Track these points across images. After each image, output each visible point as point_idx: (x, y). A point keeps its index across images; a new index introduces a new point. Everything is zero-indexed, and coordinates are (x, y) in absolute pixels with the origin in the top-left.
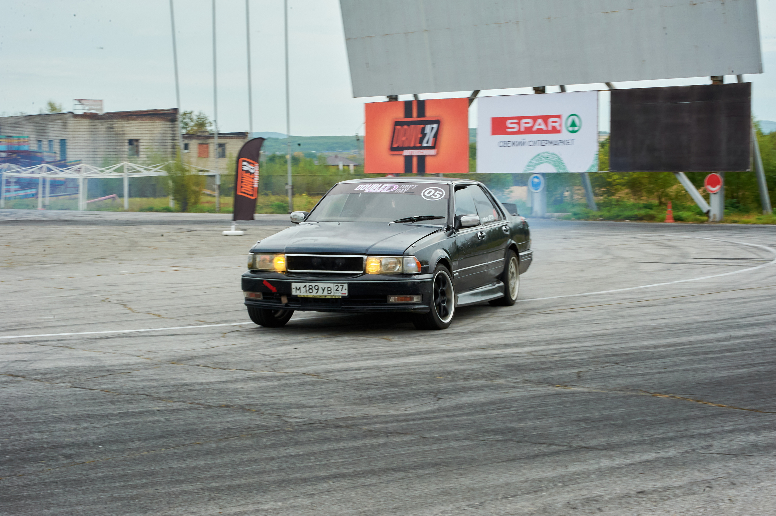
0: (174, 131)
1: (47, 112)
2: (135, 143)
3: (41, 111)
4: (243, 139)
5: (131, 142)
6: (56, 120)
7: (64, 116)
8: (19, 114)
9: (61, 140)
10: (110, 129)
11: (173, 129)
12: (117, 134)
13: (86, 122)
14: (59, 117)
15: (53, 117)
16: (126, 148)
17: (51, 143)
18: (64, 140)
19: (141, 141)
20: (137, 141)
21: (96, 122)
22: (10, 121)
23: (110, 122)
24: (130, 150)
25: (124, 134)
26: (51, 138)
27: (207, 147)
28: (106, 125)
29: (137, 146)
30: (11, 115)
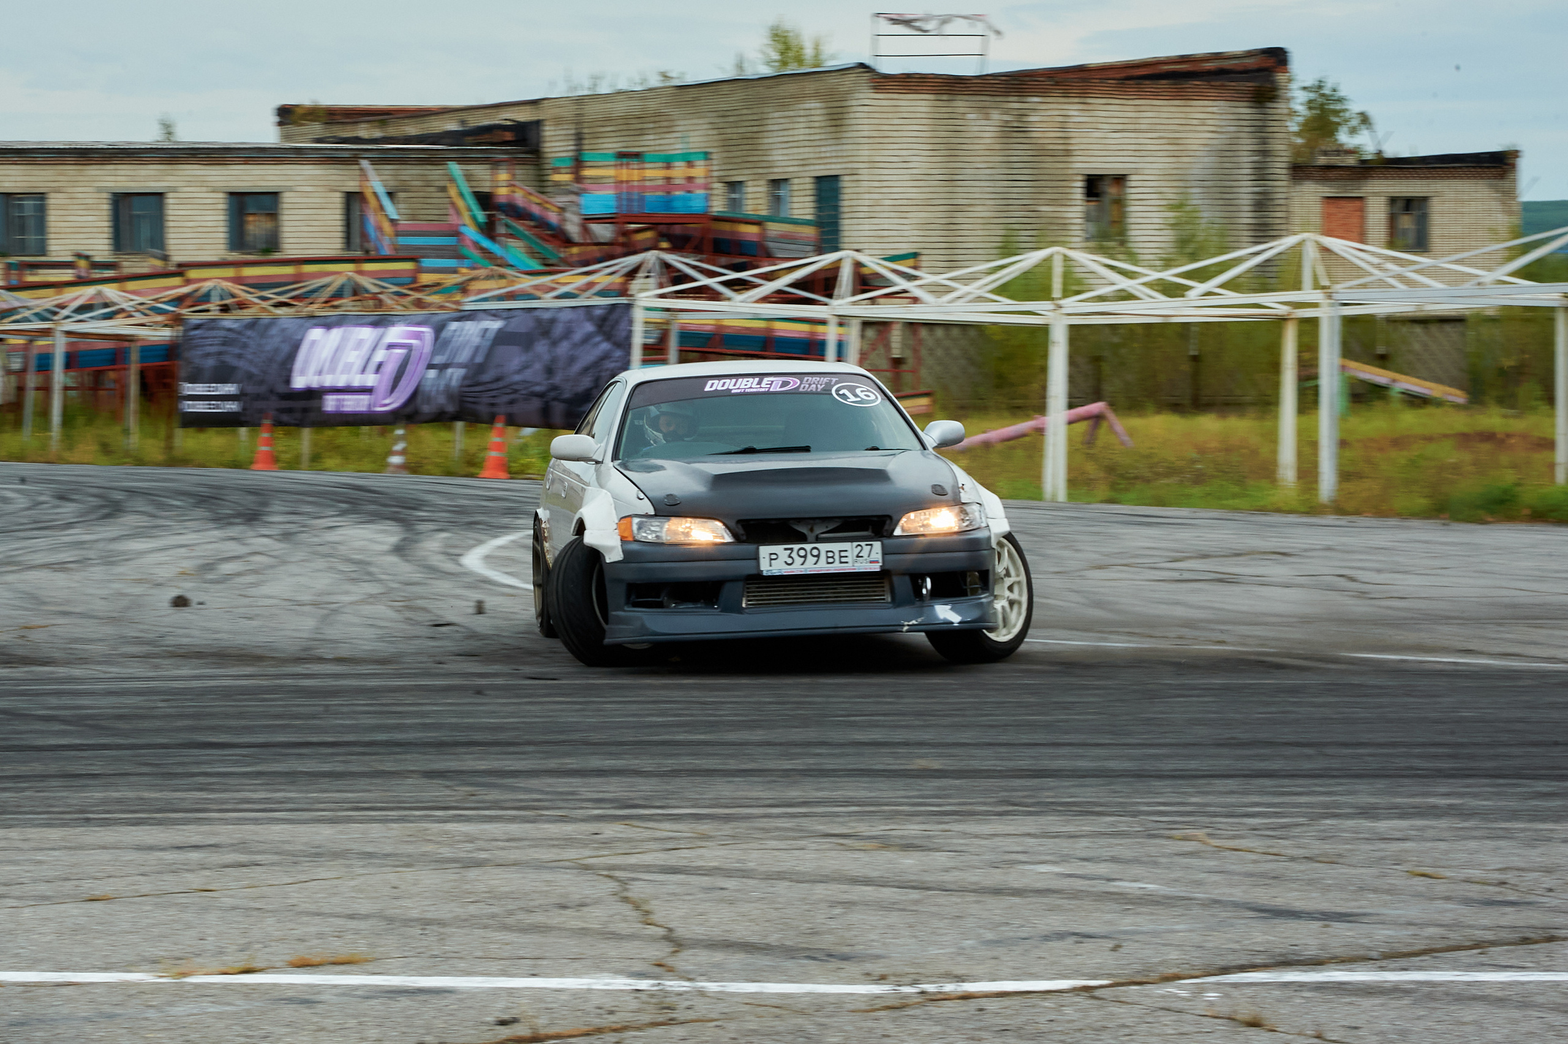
0: (1264, 141)
1: (765, 71)
2: (1112, 191)
3: (740, 67)
4: (1495, 178)
5: (1094, 185)
6: (801, 97)
7: (832, 80)
8: (655, 82)
9: (819, 179)
10: (1015, 130)
11: (1262, 132)
12: (1042, 152)
13: (921, 104)
14: (810, 86)
15: (791, 88)
16: (1076, 208)
17: (782, 193)
18: (835, 178)
19: (1134, 181)
20: (1120, 179)
21: (961, 104)
22: (620, 108)
23: (1014, 104)
24: (1088, 218)
25: (1068, 153)
26: (778, 173)
27: (1362, 210)
28: (996, 116)
29: (1120, 203)
30: (623, 85)
